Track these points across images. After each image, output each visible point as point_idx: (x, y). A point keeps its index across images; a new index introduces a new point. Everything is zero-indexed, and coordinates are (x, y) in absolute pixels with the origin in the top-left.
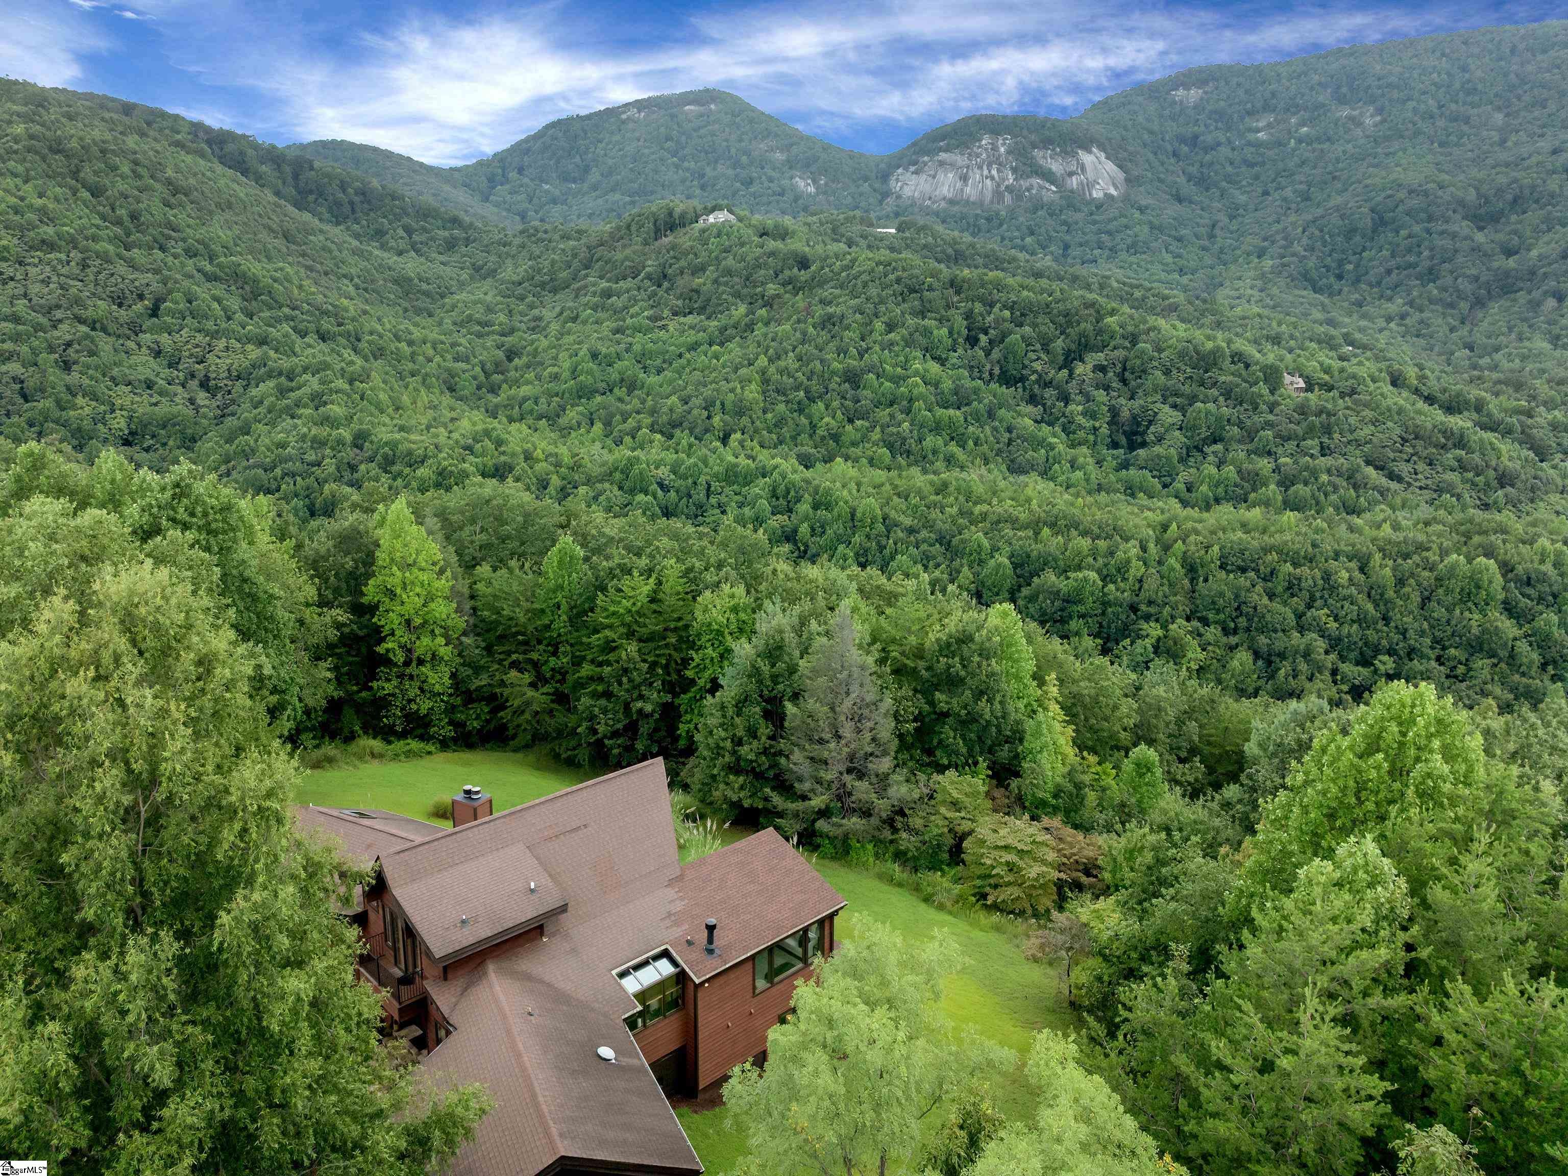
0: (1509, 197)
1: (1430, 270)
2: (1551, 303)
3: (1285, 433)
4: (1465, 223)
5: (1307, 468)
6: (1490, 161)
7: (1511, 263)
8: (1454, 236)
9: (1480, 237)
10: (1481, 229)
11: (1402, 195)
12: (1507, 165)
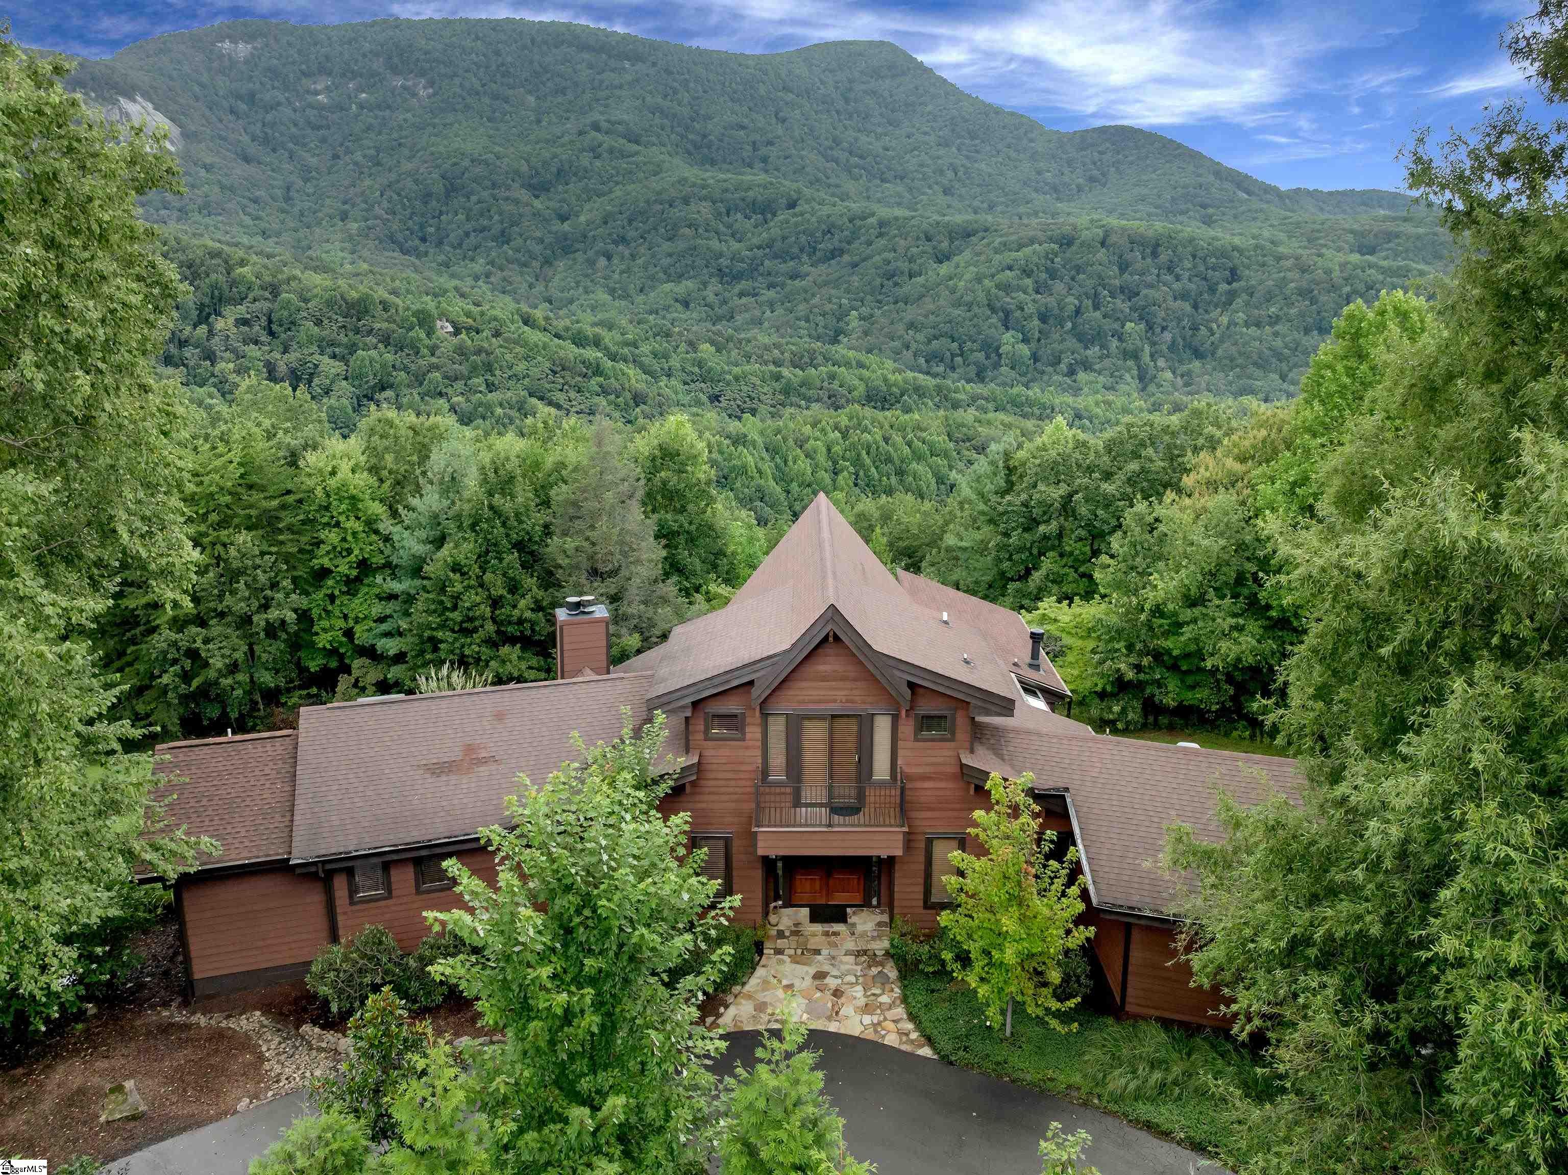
0: (554, 170)
1: (503, 232)
2: (602, 262)
3: (451, 374)
4: (523, 191)
5: (481, 404)
6: (532, 137)
8: (517, 202)
9: (537, 204)
10: (537, 197)
11: (466, 163)
12: (547, 141)
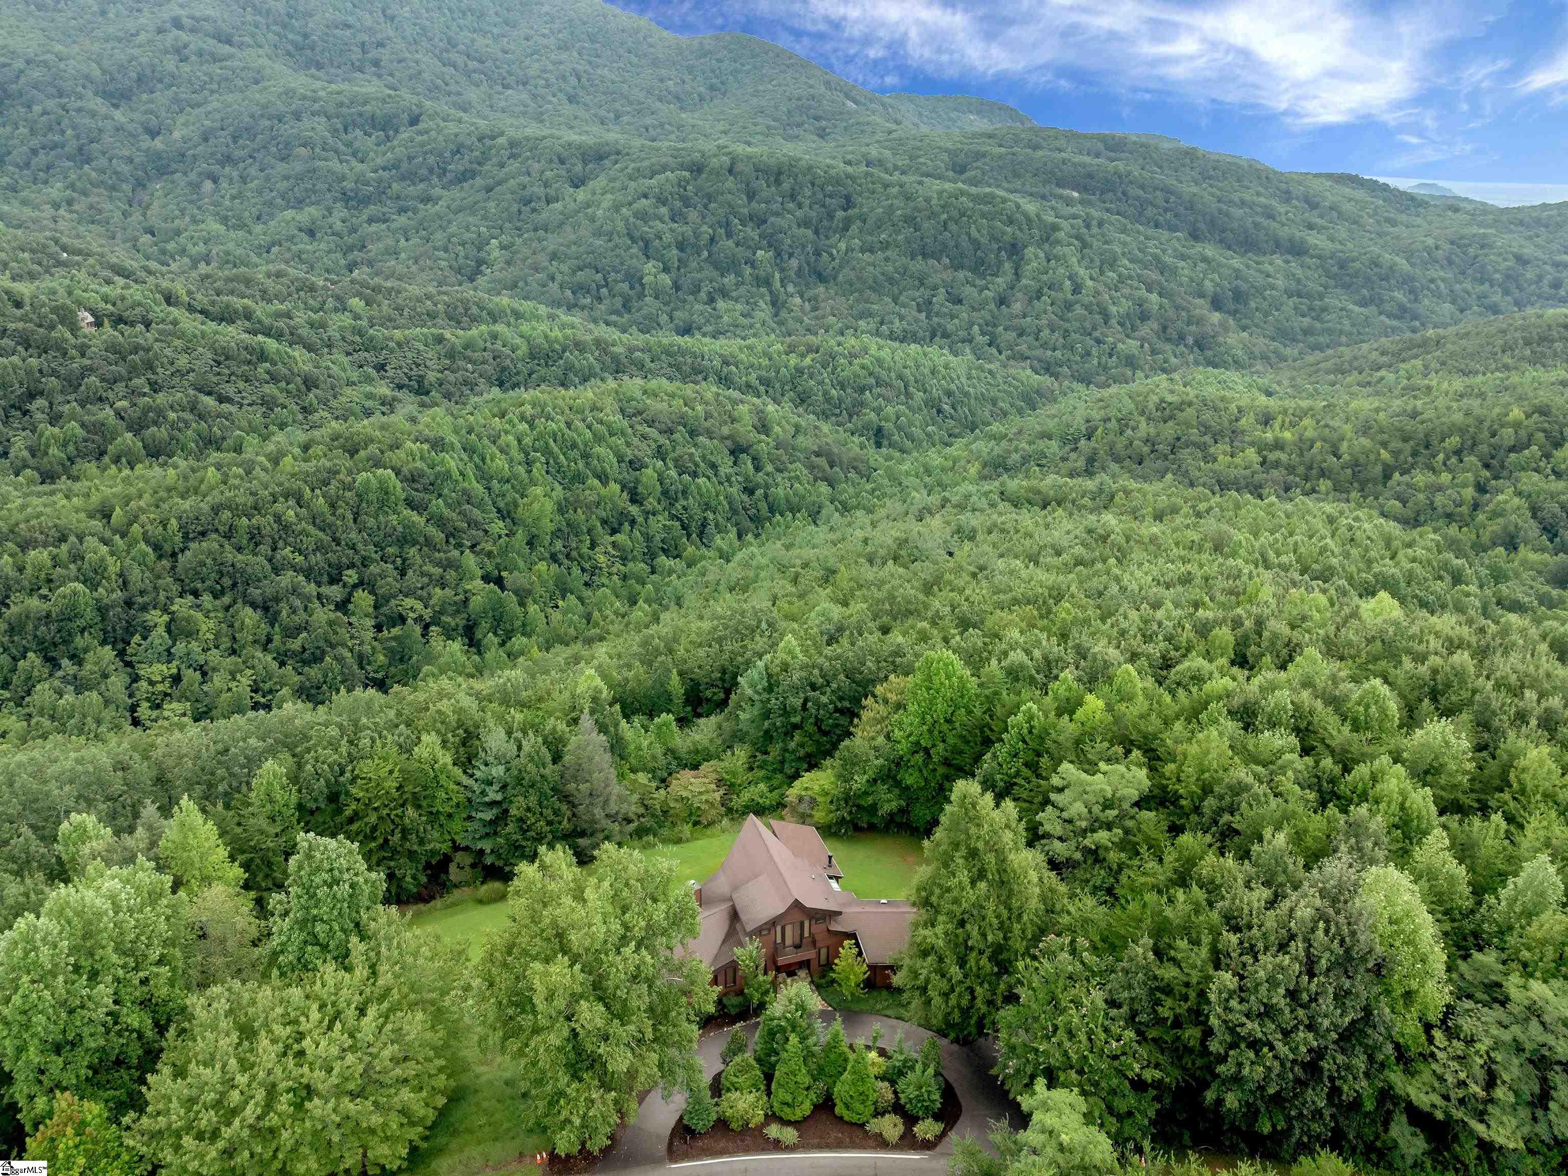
2: (208, 185)
3: (109, 376)
4: (99, 100)
5: (150, 409)
7: (158, 144)
8: (93, 114)
10: (116, 106)
